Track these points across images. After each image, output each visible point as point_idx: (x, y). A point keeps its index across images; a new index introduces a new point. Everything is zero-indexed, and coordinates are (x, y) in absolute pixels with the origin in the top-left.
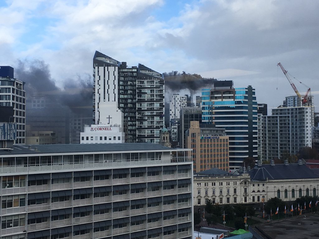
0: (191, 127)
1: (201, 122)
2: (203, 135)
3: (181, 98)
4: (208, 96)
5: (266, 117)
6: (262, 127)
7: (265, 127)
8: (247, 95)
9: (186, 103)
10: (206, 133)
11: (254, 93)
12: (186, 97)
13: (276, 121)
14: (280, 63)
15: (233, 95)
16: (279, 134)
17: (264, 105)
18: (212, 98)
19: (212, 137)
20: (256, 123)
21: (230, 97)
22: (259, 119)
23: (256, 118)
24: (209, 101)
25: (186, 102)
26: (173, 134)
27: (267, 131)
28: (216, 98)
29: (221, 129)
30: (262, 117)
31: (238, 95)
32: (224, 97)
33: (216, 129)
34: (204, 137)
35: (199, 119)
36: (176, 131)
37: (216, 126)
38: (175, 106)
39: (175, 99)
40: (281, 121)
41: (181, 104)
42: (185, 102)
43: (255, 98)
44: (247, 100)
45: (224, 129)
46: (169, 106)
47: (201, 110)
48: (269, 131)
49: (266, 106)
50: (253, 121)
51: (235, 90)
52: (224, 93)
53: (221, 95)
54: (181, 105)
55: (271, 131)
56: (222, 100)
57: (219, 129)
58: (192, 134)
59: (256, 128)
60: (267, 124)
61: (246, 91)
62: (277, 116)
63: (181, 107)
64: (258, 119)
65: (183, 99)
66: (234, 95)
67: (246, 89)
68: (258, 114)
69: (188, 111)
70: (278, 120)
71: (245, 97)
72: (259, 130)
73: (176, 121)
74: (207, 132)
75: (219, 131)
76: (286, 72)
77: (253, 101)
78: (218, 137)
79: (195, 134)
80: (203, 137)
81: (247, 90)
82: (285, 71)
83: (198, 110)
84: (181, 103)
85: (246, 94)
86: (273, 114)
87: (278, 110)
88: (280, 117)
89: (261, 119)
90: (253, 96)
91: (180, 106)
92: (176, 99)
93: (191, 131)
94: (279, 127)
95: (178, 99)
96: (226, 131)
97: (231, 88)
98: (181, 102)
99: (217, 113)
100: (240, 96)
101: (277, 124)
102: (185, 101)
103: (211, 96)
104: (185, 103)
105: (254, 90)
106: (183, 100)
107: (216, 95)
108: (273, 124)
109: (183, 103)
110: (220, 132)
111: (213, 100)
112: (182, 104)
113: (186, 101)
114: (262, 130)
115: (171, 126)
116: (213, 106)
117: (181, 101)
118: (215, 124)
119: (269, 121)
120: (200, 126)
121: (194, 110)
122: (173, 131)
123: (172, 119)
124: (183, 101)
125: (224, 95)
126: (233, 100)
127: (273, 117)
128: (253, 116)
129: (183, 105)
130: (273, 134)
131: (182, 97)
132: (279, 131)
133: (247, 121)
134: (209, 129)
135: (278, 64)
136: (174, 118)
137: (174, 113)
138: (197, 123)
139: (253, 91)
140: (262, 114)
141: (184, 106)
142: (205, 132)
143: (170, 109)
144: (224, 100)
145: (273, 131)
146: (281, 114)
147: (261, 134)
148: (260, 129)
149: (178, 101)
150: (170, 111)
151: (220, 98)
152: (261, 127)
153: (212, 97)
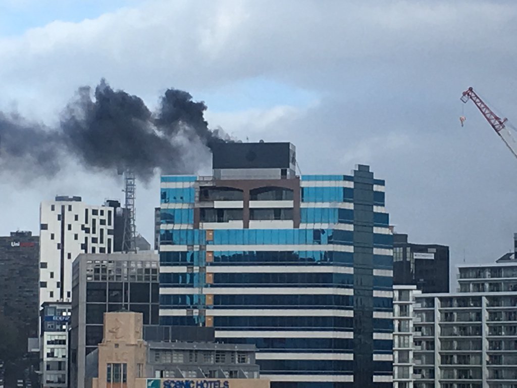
0: (108, 336)
1: (149, 317)
2: (158, 373)
3: (90, 212)
4: (185, 206)
5: (433, 299)
6: (417, 342)
7: (431, 344)
8: (350, 206)
9: (112, 237)
10: (171, 365)
11: (380, 198)
12: (110, 212)
13: (473, 315)
14: (471, 89)
15: (289, 204)
16: (486, 373)
17: (434, 250)
18: (203, 215)
19: (200, 380)
20: (387, 325)
21: (277, 214)
22: (404, 308)
23: (387, 304)
24: (191, 228)
25: (109, 232)
26: (48, 368)
27: (438, 358)
28: (221, 215)
29: (237, 348)
30: (418, 300)
31: (312, 205)
32: (255, 214)
33: (217, 347)
34: (163, 380)
35: (150, 304)
36: (61, 352)
37: (218, 334)
38: (61, 246)
39: (61, 217)
40: (494, 315)
41: (90, 240)
42: (105, 232)
43: (383, 220)
44: (350, 228)
45: (252, 347)
46: (38, 247)
47: (154, 266)
48: (446, 358)
49: (443, 253)
50: (376, 315)
51: (304, 184)
52: (255, 194)
53: (239, 204)
54: (90, 245)
55: (455, 357)
56: (246, 225)
57: (228, 347)
58: (109, 369)
59: (387, 347)
60: (438, 329)
61: (345, 189)
62: (480, 297)
63: (90, 251)
64: (397, 308)
65: (98, 218)
66: (297, 204)
67: (346, 178)
68: (395, 287)
69: (104, 270)
70: (485, 315)
71: (344, 215)
72: (403, 354)
73: (64, 314)
74: (179, 359)
75: (228, 357)
76: (501, 123)
77: (377, 230)
78: (222, 380)
79: (125, 370)
81: (350, 185)
82: (497, 118)
83: (148, 266)
84: (91, 236)
85: (345, 201)
86: (464, 286)
87: (500, 268)
88: (494, 300)
89: (411, 307)
90: (376, 209)
91: (84, 247)
92: (69, 218)
93: (106, 354)
94: (486, 344)
95: (76, 218)
96: (259, 356)
97: (284, 173)
98: (87, 231)
99: (220, 280)
100: (323, 209)
101: (479, 329)
102: (106, 228)
103: (198, 206)
104: (106, 236)
105: (382, 183)
106: (98, 222)
107: (218, 205)
108: (463, 329)
109: (97, 235)
110: (233, 360)
111: (206, 226)
112: (94, 240)
113: (112, 227)
114: (417, 356)
115: (42, 335)
116: (209, 248)
117: (89, 225)
118: (215, 324)
119: (447, 316)
120: (148, 335)
121: (133, 265)
122: (51, 355)
123: (46, 304)
124: (98, 226)
125: (253, 204)
126: (288, 225)
127: (463, 301)
128: (376, 294)
129: (98, 246)
130: (463, 372)
131: (95, 212)
132: (486, 358)
133: (350, 314)
134: (186, 346)
135: (464, 94)
136: (57, 297)
137: (57, 278)
138: (132, 321)
139: (376, 188)
140: (415, 287)
141: (102, 250)
142: (166, 359)
143: (42, 260)
144: (254, 225)
145: (463, 358)
146: (495, 286)
147: (411, 371)
148: (408, 351)
149: (77, 228)
150: (42, 270)
151: (234, 214)
152: (411, 340)
153: (202, 209)
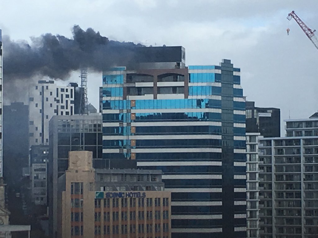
0: (71, 166)
1: (97, 154)
2: (102, 188)
3: (60, 90)
4: (118, 86)
5: (270, 141)
6: (261, 167)
7: (269, 168)
8: (219, 85)
9: (73, 105)
10: (110, 183)
11: (237, 80)
12: (72, 90)
13: (295, 151)
14: (293, 12)
15: (182, 84)
16: (303, 185)
17: (271, 111)
18: (128, 91)
19: (128, 192)
20: (242, 157)
21: (174, 90)
22: (253, 147)
23: (242, 144)
24: (121, 99)
25: (72, 102)
26: (35, 186)
27: (274, 177)
28: (139, 92)
29: (151, 172)
30: (261, 141)
31: (195, 84)
32: (160, 90)
33: (138, 172)
34: (105, 192)
35: (97, 146)
36: (43, 176)
37: (139, 164)
38: (42, 111)
39: (42, 93)
40: (308, 150)
41: (60, 107)
42: (69, 102)
43: (240, 93)
44: (219, 98)
45: (160, 172)
46: (27, 112)
47: (99, 123)
48: (279, 177)
50: (236, 151)
51: (190, 72)
52: (161, 78)
53: (151, 84)
54: (60, 110)
55: (285, 177)
56: (155, 97)
57: (145, 172)
58: (72, 186)
59: (242, 170)
60: (273, 160)
61: (216, 74)
62: (299, 140)
63: (60, 114)
64: (248, 147)
65: (65, 93)
66: (186, 84)
67: (217, 67)
68: (247, 134)
69: (69, 125)
70: (302, 150)
71: (215, 90)
72: (253, 175)
73: (45, 152)
74: (115, 179)
75: (145, 178)
76: (312, 33)
77: (235, 99)
78: (142, 192)
79: (82, 186)
80: (103, 193)
81: (219, 72)
82: (309, 30)
83: (95, 123)
84: (60, 104)
85: (216, 81)
86: (289, 133)
87: (311, 122)
88: (308, 141)
89: (257, 147)
90: (235, 86)
91: (56, 111)
92: (46, 94)
93: (70, 176)
94: (303, 168)
95: (51, 93)
96: (164, 177)
97: (179, 64)
98: (58, 101)
99: (140, 131)
100: (202, 87)
101: (299, 159)
102: (70, 99)
103: (126, 85)
104: (70, 105)
105: (239, 70)
106: (64, 96)
107: (138, 85)
108: (289, 159)
109: (64, 104)
110: (148, 179)
111: (131, 98)
112: (62, 107)
113: (73, 99)
114: (261, 176)
115: (31, 165)
116: (133, 111)
117: (59, 98)
118: (137, 158)
119: (279, 151)
120: (96, 165)
121: (86, 122)
122: (36, 177)
123: (33, 147)
124: (65, 99)
125: (159, 84)
126: (181, 96)
127: (289, 142)
128: (235, 138)
129: (64, 111)
130: (290, 186)
131: (62, 90)
132: (303, 177)
133: (219, 150)
134: (120, 171)
135: (289, 15)
136: (39, 142)
137: (40, 129)
138: (86, 156)
139: (235, 73)
140: (259, 134)
141: (67, 113)
142: (107, 179)
143: (31, 120)
144: (159, 96)
145: (290, 177)
146: (308, 133)
147: (257, 185)
148: (256, 173)
149: (51, 100)
150: (30, 126)
151: (149, 90)
152: (257, 166)
153: (128, 88)
